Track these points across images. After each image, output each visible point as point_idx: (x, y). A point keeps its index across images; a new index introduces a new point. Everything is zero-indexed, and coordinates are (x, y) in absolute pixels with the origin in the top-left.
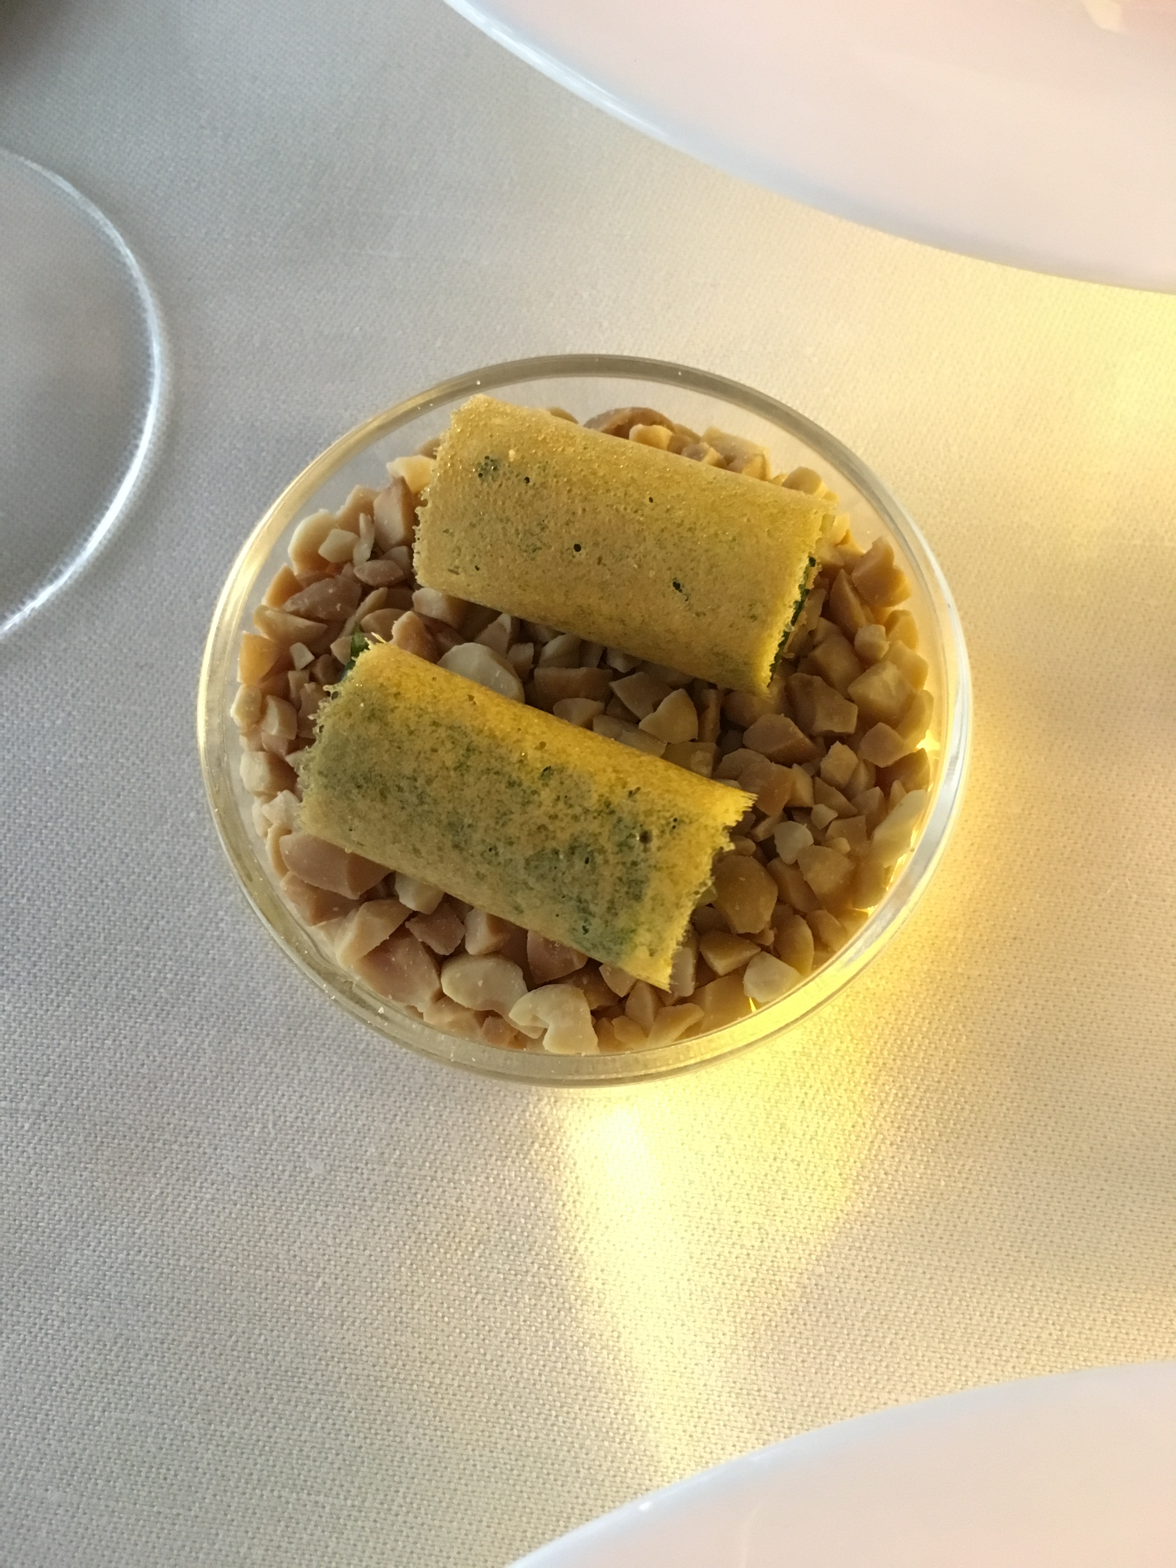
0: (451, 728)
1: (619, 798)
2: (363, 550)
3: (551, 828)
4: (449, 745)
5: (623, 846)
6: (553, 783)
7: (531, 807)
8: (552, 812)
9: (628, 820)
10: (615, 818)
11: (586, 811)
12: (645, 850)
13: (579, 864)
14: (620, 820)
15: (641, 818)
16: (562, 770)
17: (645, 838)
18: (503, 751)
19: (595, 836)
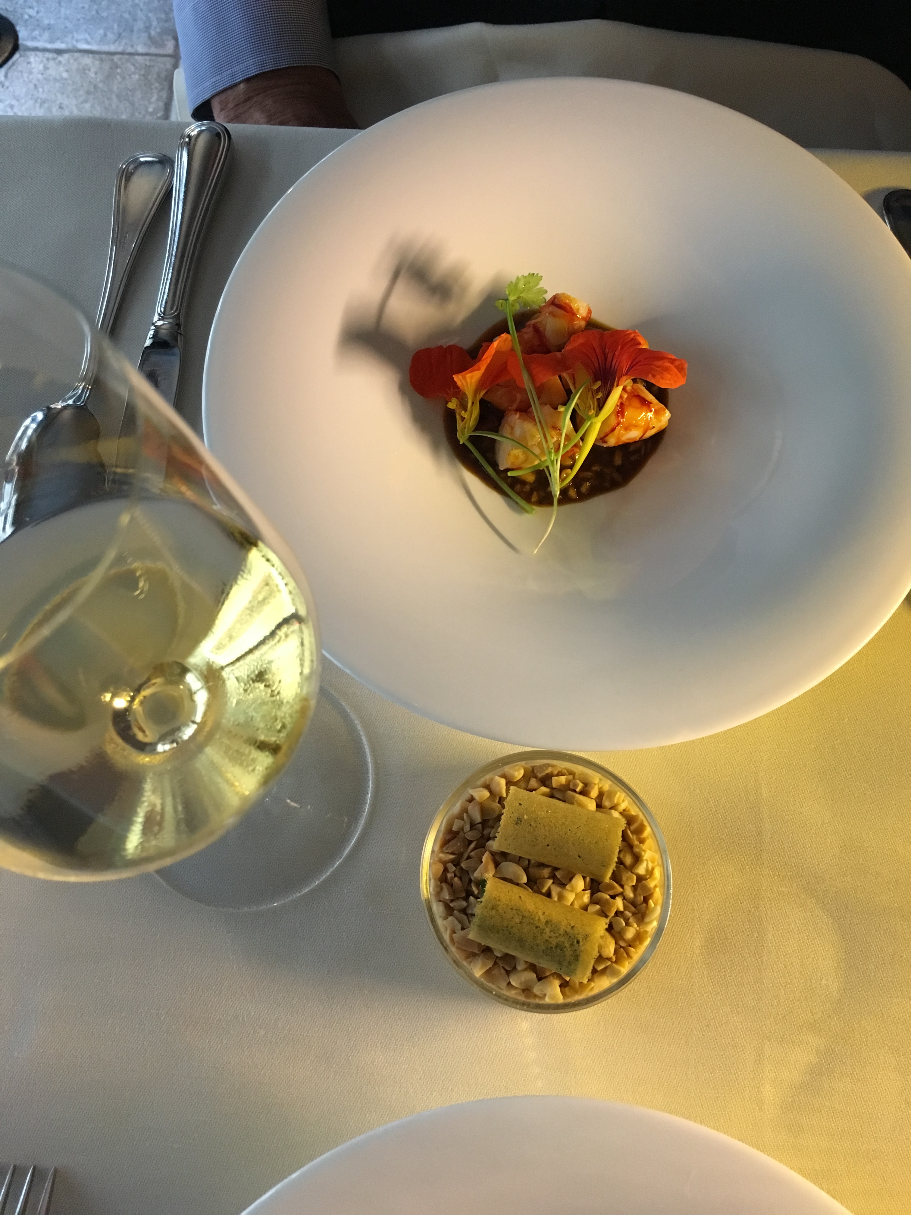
0: (516, 910)
1: (569, 930)
2: (467, 828)
3: (550, 940)
4: (517, 916)
5: (572, 945)
6: (549, 926)
7: (543, 934)
8: (550, 935)
9: (572, 937)
10: (568, 937)
11: (560, 935)
12: (579, 946)
13: (559, 951)
14: (570, 937)
15: (576, 936)
16: (551, 921)
17: (578, 942)
18: (533, 917)
19: (563, 942)
